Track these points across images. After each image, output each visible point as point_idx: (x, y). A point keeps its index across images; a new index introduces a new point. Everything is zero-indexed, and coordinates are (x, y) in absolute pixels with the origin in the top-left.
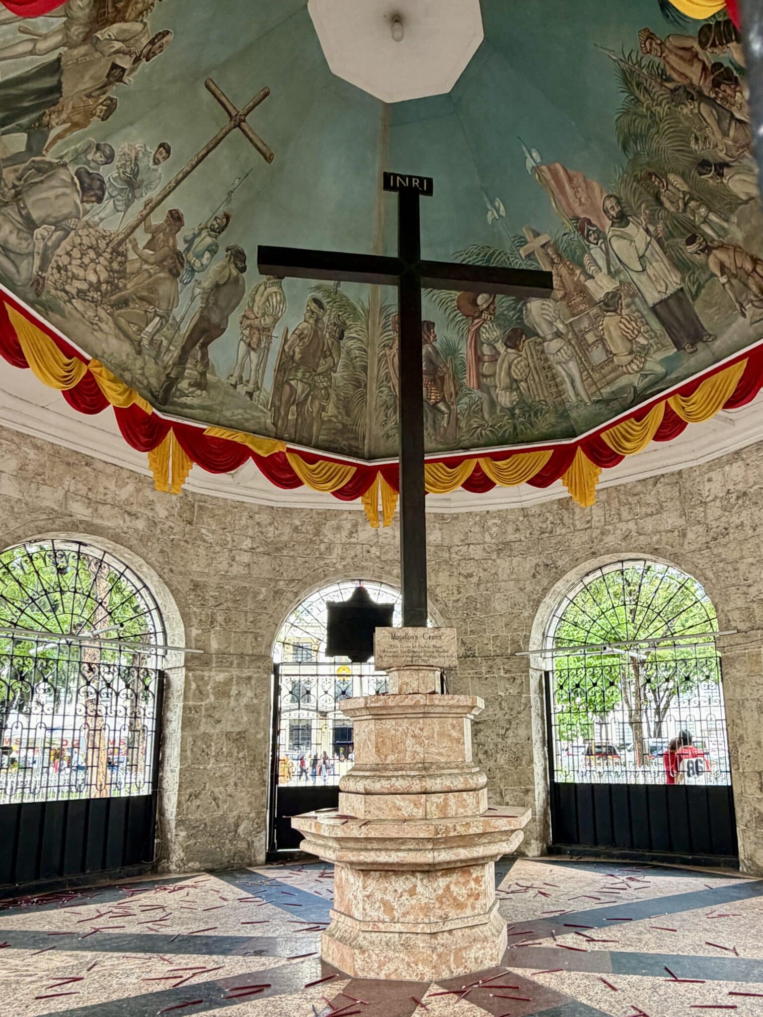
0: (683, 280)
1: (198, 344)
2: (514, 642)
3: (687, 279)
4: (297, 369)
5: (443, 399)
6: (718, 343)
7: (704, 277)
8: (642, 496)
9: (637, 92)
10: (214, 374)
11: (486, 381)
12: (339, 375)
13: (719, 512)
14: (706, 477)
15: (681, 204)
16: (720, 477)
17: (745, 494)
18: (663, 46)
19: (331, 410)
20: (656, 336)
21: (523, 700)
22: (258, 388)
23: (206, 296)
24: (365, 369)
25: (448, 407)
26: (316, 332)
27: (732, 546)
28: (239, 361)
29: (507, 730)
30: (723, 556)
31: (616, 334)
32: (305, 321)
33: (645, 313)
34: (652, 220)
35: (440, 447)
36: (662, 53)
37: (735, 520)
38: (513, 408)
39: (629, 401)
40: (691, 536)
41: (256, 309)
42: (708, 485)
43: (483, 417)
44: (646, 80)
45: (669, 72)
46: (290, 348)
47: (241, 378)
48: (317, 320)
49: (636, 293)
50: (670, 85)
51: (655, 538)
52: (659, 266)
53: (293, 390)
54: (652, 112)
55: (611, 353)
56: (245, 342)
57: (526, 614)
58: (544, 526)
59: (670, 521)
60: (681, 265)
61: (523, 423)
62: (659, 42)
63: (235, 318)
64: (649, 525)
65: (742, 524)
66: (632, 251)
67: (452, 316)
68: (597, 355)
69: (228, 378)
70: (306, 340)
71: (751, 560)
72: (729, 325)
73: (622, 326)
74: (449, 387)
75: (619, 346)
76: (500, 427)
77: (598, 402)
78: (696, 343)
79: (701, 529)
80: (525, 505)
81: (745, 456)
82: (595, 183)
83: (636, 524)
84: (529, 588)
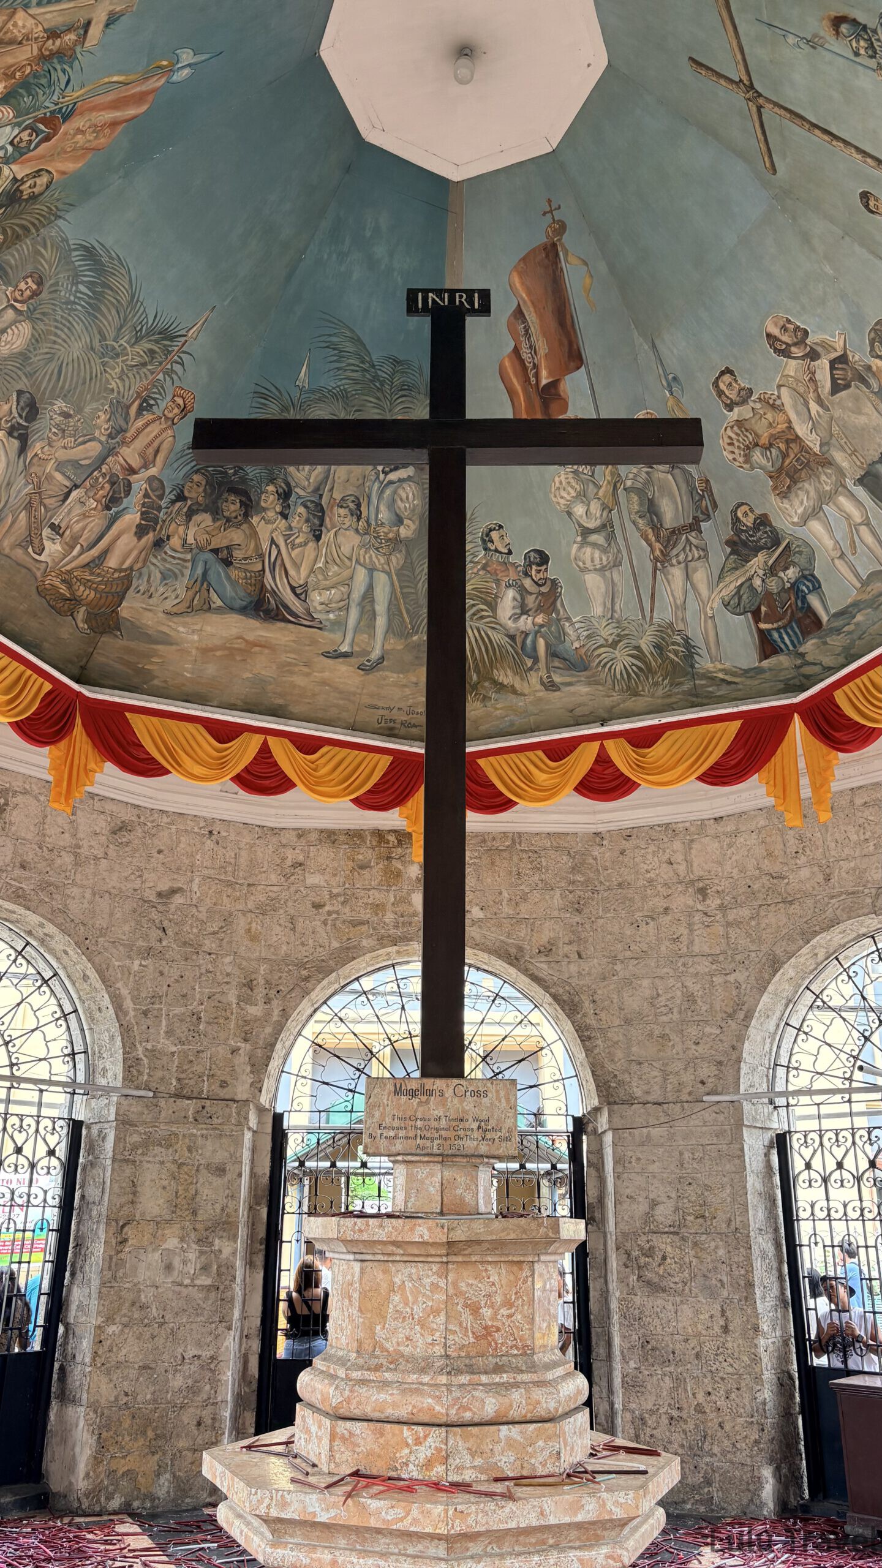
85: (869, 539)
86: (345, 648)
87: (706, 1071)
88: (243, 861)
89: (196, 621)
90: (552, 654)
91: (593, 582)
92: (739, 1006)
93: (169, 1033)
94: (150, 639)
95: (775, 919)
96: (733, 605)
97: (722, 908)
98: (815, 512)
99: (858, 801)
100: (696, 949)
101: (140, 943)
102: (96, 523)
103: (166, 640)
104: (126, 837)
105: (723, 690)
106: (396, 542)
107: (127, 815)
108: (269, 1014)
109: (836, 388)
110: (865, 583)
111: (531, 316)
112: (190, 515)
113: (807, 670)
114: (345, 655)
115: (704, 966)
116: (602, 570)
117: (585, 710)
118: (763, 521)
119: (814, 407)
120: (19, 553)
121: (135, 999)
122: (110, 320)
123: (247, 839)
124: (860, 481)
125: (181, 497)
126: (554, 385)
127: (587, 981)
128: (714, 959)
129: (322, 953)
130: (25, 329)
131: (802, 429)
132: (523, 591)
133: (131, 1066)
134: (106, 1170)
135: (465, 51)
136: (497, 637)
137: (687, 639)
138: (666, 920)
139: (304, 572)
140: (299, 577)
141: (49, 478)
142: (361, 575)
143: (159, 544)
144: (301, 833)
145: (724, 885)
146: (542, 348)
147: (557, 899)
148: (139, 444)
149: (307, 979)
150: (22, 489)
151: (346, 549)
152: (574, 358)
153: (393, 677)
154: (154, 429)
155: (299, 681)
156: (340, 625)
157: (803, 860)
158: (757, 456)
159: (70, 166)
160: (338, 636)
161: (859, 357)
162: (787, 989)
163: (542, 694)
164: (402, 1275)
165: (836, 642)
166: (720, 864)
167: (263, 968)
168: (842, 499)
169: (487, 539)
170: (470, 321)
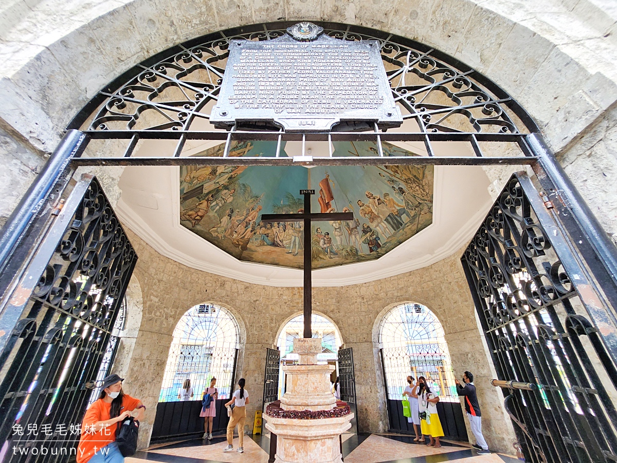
85: (388, 231)
86: (290, 252)
87: (365, 336)
88: (271, 294)
89: (261, 247)
90: (331, 252)
91: (338, 238)
92: (371, 322)
93: (256, 330)
94: (252, 251)
95: (377, 303)
96: (364, 242)
97: (367, 301)
98: (378, 226)
99: (392, 279)
100: (362, 310)
101: (250, 311)
102: (244, 230)
103: (256, 251)
104: (247, 289)
105: (364, 258)
106: (300, 231)
107: (248, 285)
108: (276, 326)
109: (379, 204)
110: (388, 238)
111: (323, 190)
112: (261, 228)
113: (379, 254)
114: (290, 253)
115: (364, 314)
116: (339, 236)
117: (337, 263)
118: (368, 227)
119: (375, 207)
120: (229, 236)
121: (249, 323)
122: (247, 195)
123: (271, 289)
124: (385, 220)
125: (259, 225)
126: (328, 202)
127: (341, 317)
128: (365, 312)
129: (287, 313)
130: (232, 198)
131: (374, 211)
132: (324, 240)
133: (248, 337)
134: (242, 360)
135: (310, 149)
136: (320, 249)
137: (356, 250)
138: (356, 304)
139: (282, 237)
140: (281, 239)
141: (235, 223)
142: (293, 237)
143: (255, 233)
144: (282, 288)
145: (367, 297)
146: (326, 196)
147: (334, 301)
148: (251, 216)
149: (283, 318)
150: (230, 225)
151: (290, 233)
152: (332, 198)
153: (300, 257)
154: (254, 213)
155: (281, 258)
156: (289, 247)
157: (382, 291)
158: (366, 215)
159: (241, 172)
160: (289, 249)
161: (382, 199)
162: (381, 318)
163: (329, 259)
164: (300, 377)
165: (384, 249)
166: (366, 292)
167: (275, 316)
168: (382, 223)
169: (317, 230)
170: (311, 195)
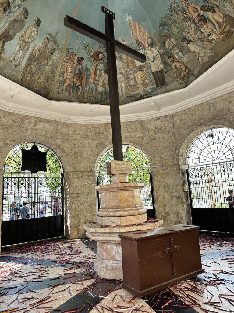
0: (164, 67)
1: (2, 41)
2: (90, 167)
3: (165, 67)
4: (35, 61)
5: (81, 85)
6: (168, 87)
7: (170, 68)
8: (131, 126)
9: (173, 13)
10: (4, 54)
11: (96, 82)
12: (48, 67)
13: (153, 133)
14: (149, 123)
15: (171, 47)
16: (153, 124)
17: (160, 129)
18: (188, 5)
19: (42, 79)
20: (151, 81)
21: (93, 186)
22: (19, 64)
23: (10, 23)
24: (56, 67)
25: (82, 88)
26: (44, 50)
27: (157, 143)
28: (15, 52)
29: (88, 196)
30: (154, 146)
31: (139, 77)
32: (42, 45)
33: (150, 73)
34: (161, 48)
35: (76, 100)
36: (187, 6)
37: (158, 136)
38: (102, 93)
39: (138, 98)
40: (145, 139)
41: (27, 34)
42: (149, 126)
43: (92, 94)
44: (178, 11)
45: (187, 11)
46: (34, 53)
47: (14, 59)
48: (46, 46)
49: (150, 68)
50: (185, 15)
51: (134, 139)
52: (158, 62)
53: (31, 69)
54: (175, 20)
55: (136, 83)
56: (19, 45)
57: (94, 158)
58: (100, 131)
59: (139, 134)
60: (165, 63)
61: (104, 98)
62: (188, 3)
63: (18, 35)
64: (133, 135)
65: (160, 137)
66: (152, 55)
67: (90, 58)
68: (132, 82)
69: (9, 58)
70: (41, 52)
71: (162, 147)
72: (173, 83)
73: (142, 76)
74: (84, 81)
75: (139, 81)
76: (97, 98)
77: (128, 96)
78: (162, 85)
79: (147, 138)
80: (93, 124)
81: (161, 119)
82: (147, 33)
83: (129, 134)
84: (95, 151)
